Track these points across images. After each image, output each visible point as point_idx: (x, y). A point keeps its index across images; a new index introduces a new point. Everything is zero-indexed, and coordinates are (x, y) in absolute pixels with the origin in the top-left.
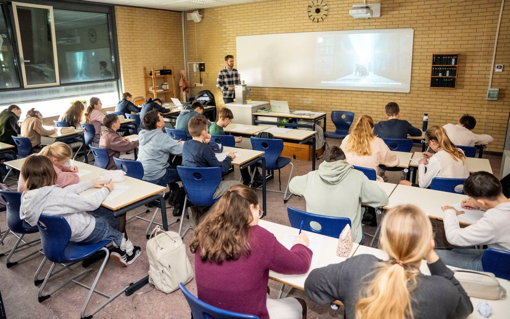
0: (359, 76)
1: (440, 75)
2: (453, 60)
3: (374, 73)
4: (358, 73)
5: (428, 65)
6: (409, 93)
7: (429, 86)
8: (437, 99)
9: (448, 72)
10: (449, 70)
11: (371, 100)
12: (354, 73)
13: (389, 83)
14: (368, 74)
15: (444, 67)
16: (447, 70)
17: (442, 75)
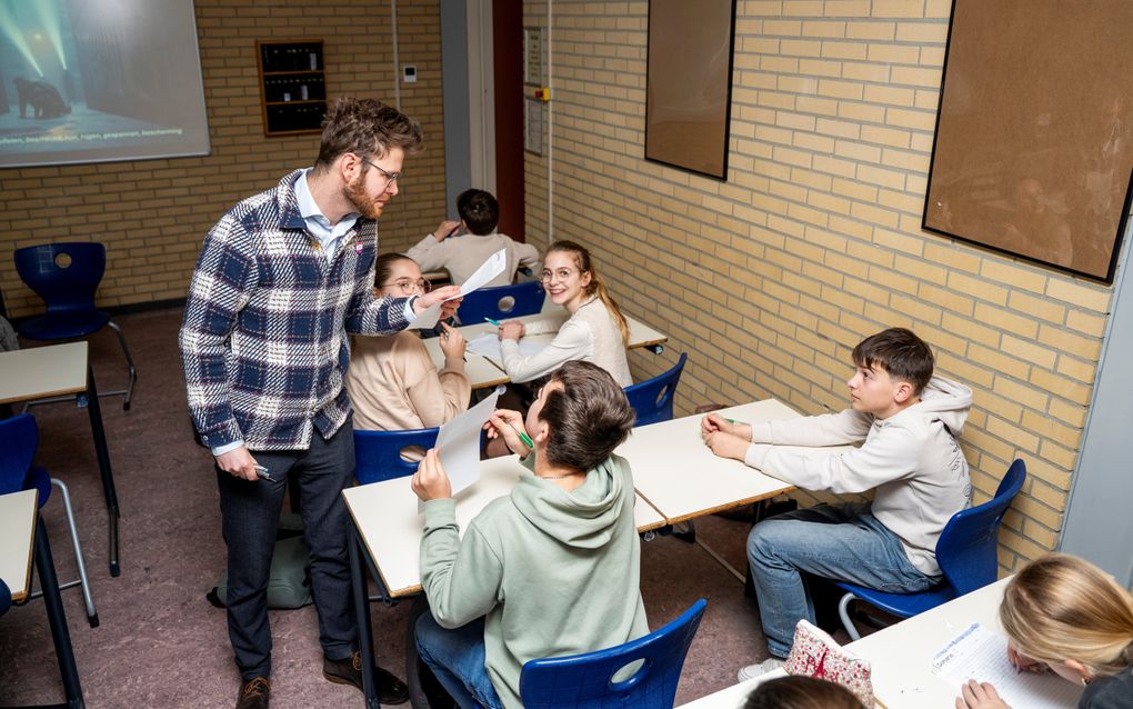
0: (37, 116)
1: (287, 98)
2: (313, 57)
3: (90, 106)
4: (30, 111)
5: (247, 71)
6: (210, 155)
7: (260, 129)
8: (287, 163)
9: (305, 89)
10: (306, 84)
11: (96, 189)
12: (15, 109)
13: (144, 133)
14: (68, 111)
15: (294, 77)
16: (302, 84)
17: (292, 99)
